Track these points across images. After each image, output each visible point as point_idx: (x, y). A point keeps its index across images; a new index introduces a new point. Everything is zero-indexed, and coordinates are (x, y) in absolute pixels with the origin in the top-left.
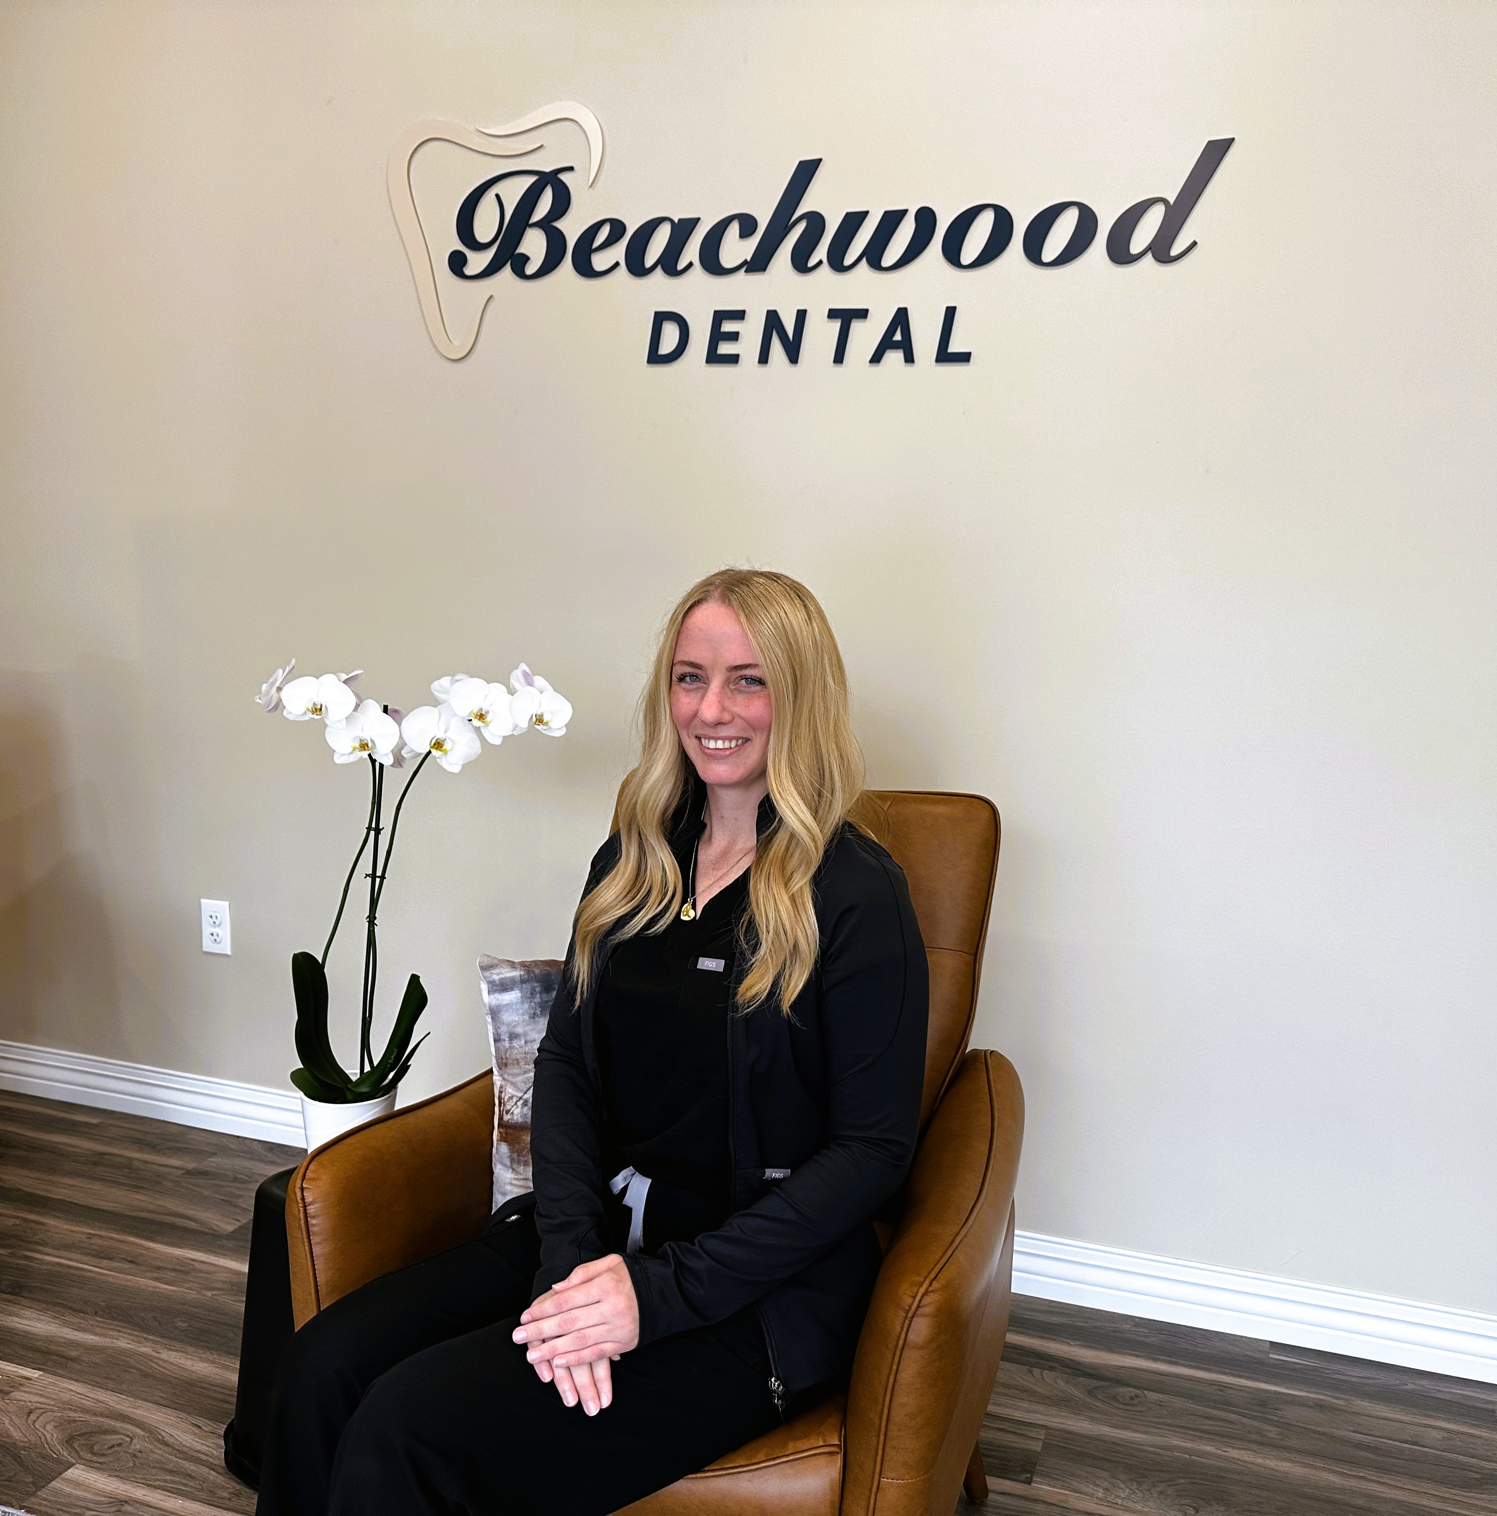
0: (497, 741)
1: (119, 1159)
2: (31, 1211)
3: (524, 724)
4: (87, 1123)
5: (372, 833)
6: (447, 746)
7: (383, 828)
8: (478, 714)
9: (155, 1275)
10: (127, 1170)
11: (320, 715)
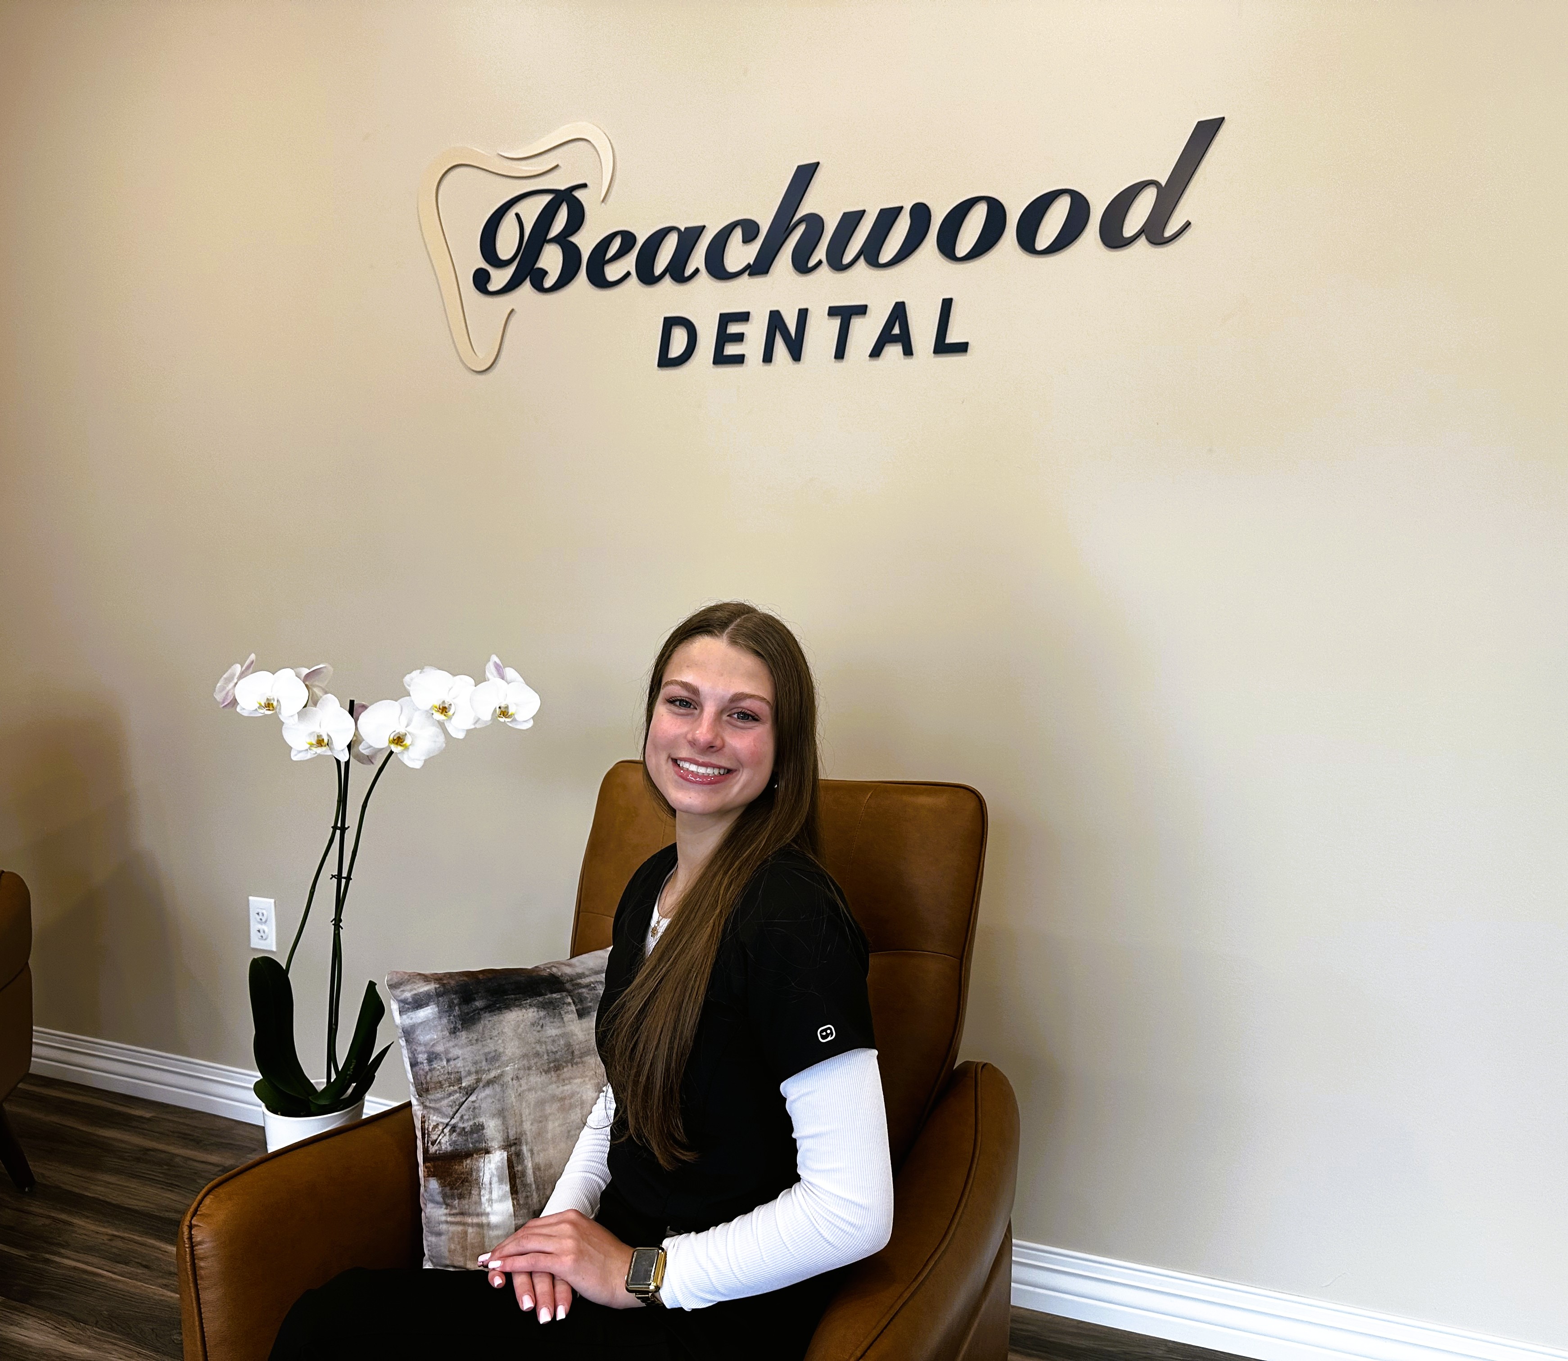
0: (461, 735)
1: (163, 1156)
2: (63, 1210)
3: (486, 716)
4: (141, 1117)
5: (338, 832)
6: (407, 741)
7: (349, 827)
8: (441, 707)
9: (165, 1281)
10: (165, 1167)
11: (273, 710)
